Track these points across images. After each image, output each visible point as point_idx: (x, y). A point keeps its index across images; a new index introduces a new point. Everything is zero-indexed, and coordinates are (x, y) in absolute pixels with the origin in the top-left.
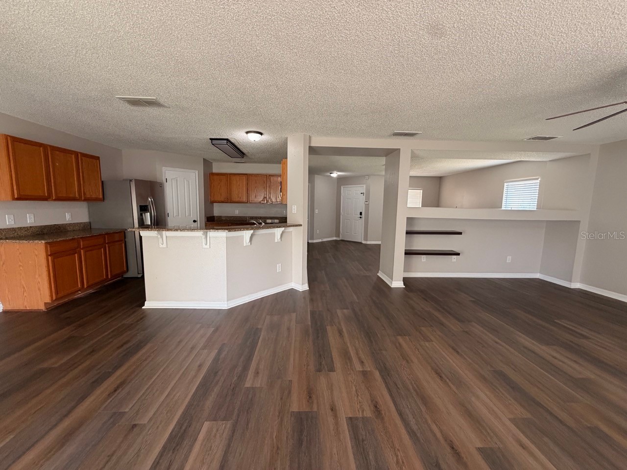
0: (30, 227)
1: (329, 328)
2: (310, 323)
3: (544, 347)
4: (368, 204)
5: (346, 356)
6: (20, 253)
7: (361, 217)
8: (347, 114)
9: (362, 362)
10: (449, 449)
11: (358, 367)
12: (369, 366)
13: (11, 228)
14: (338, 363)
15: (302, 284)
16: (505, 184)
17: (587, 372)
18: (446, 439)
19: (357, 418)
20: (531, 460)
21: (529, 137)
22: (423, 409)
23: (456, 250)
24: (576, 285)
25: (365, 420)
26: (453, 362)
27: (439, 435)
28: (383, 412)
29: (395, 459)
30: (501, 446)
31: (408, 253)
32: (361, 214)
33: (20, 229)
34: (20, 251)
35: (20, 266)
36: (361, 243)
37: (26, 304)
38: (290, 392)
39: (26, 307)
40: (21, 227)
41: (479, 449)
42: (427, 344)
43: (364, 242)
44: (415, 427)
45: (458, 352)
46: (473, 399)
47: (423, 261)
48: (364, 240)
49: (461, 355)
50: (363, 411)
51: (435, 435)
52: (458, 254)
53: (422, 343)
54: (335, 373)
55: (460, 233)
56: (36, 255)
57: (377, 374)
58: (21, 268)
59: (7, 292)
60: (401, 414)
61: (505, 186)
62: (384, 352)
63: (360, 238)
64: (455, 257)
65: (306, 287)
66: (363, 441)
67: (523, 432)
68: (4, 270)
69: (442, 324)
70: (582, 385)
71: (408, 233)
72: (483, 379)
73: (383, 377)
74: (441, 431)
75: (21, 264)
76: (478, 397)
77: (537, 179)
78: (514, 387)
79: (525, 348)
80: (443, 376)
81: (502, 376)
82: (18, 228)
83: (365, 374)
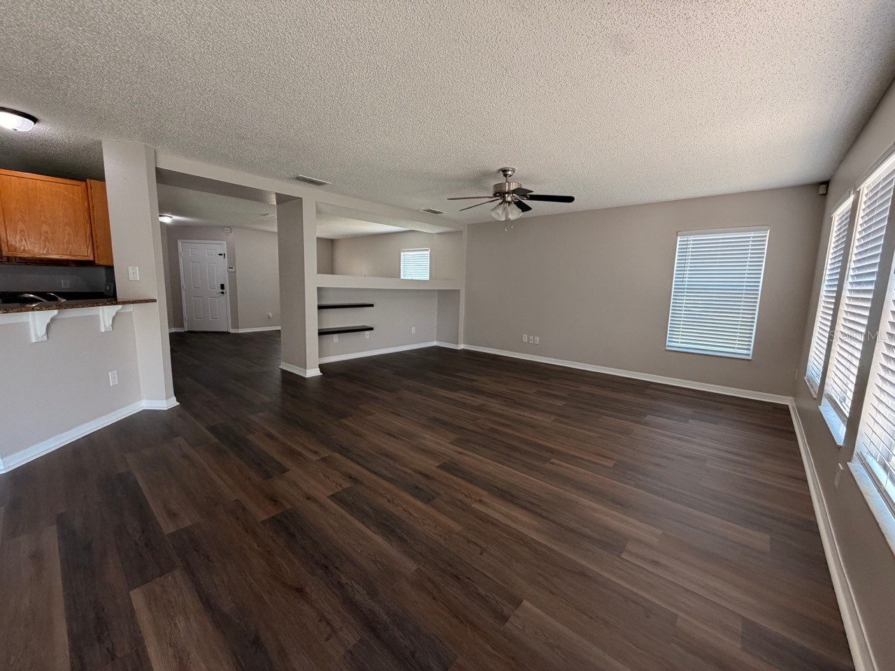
1: (250, 437)
2: (216, 440)
3: (454, 394)
4: (235, 272)
5: (293, 454)
7: (223, 293)
8: (243, 138)
9: (316, 452)
10: (419, 476)
11: (315, 458)
12: (325, 453)
14: (286, 462)
15: (167, 399)
16: (402, 254)
17: (479, 401)
18: (416, 471)
19: (338, 493)
20: (466, 458)
21: (424, 209)
22: (391, 462)
23: (368, 324)
24: (461, 347)
25: (346, 490)
26: (398, 423)
27: (409, 471)
28: (360, 478)
29: (386, 500)
30: (449, 458)
31: (322, 333)
32: (222, 287)
36: (228, 333)
38: (244, 509)
41: (438, 467)
42: (370, 417)
43: (232, 331)
44: (391, 476)
45: (399, 415)
46: (423, 441)
47: (335, 341)
48: (233, 328)
49: (402, 416)
50: (341, 486)
51: (406, 473)
52: (372, 329)
53: (367, 418)
54: (290, 472)
55: (372, 305)
57: (337, 455)
60: (375, 473)
61: (402, 256)
62: (334, 437)
63: (225, 326)
64: (367, 332)
65: (173, 402)
66: (353, 503)
67: (458, 446)
69: (377, 398)
70: (480, 409)
71: (320, 307)
72: (424, 426)
73: (344, 455)
74: (411, 469)
76: (425, 439)
77: (427, 250)
78: (444, 424)
79: (443, 397)
80: (396, 435)
81: (436, 420)
83: (324, 460)
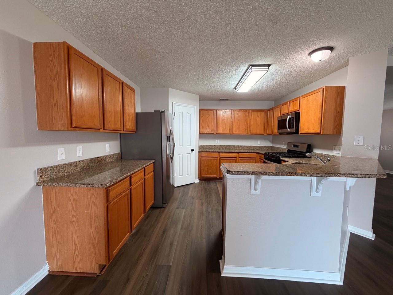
0: (79, 161)
6: (74, 200)
13: (61, 165)
33: (70, 164)
34: (75, 197)
35: (73, 216)
37: (77, 265)
39: (76, 269)
40: (71, 163)
56: (94, 203)
58: (74, 219)
59: (56, 249)
68: (54, 221)
75: (75, 214)
82: (68, 164)
